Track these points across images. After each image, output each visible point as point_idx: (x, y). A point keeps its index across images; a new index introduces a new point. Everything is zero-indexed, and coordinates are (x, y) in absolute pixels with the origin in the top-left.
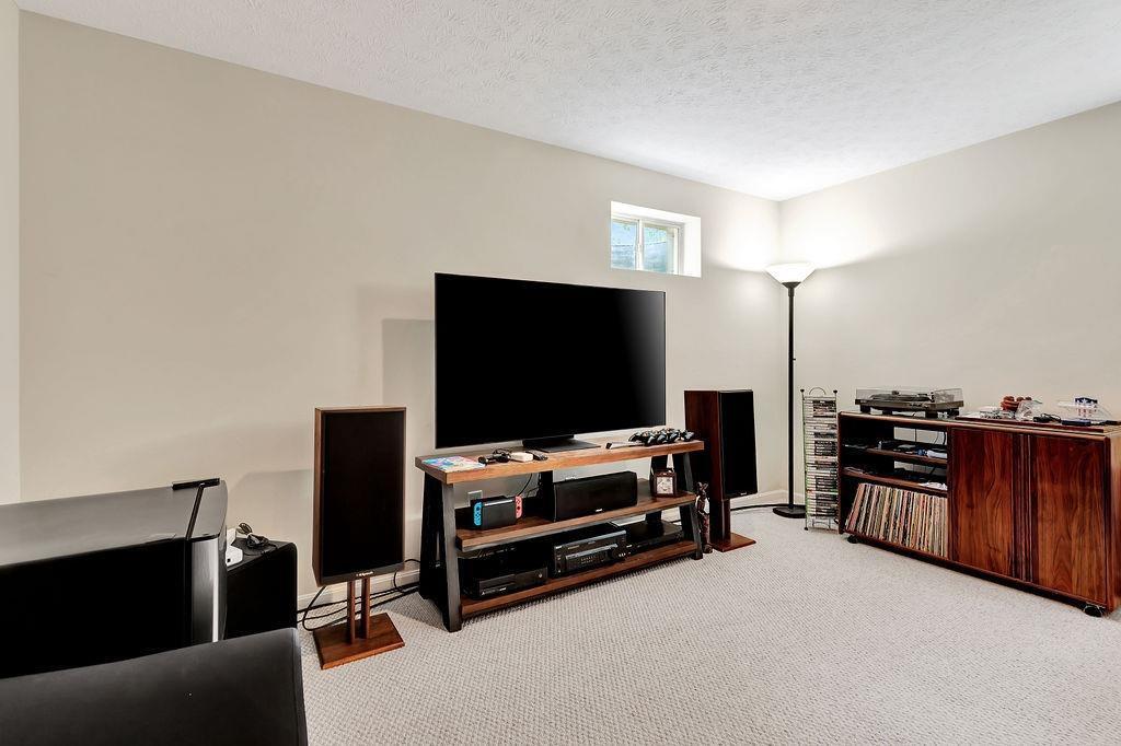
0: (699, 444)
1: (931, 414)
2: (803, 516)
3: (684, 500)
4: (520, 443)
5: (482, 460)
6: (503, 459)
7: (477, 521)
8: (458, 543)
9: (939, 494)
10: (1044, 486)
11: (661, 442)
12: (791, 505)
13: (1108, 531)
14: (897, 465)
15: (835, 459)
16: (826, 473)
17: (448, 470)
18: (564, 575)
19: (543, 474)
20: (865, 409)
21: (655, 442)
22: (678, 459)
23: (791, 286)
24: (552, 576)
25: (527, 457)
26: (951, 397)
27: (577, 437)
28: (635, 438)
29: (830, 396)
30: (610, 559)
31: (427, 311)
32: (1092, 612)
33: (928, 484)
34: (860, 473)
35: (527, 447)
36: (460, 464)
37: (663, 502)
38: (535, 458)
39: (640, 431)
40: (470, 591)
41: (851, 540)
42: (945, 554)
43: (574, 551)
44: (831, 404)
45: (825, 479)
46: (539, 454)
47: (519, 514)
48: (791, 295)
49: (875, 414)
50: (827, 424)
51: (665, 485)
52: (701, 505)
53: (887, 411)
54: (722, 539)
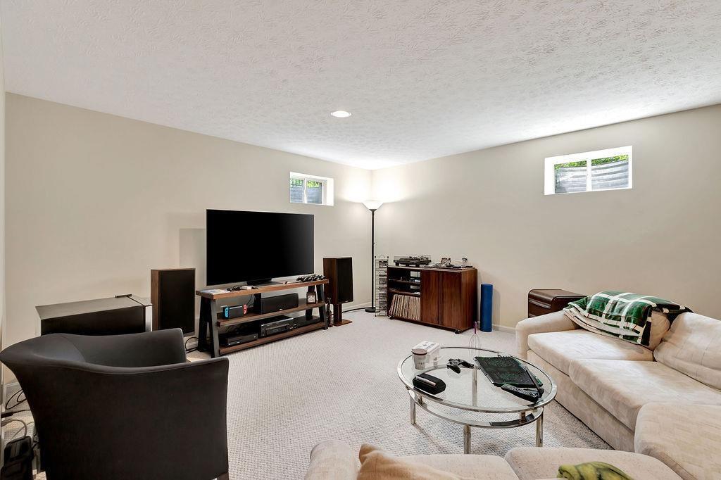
0: (327, 281)
1: (417, 266)
2: (374, 312)
3: (321, 304)
4: (246, 283)
5: (228, 290)
6: (238, 289)
7: (227, 316)
8: (218, 324)
9: (418, 296)
10: (446, 290)
11: (310, 280)
12: (373, 308)
13: (461, 305)
14: (412, 287)
15: (386, 286)
16: (383, 292)
17: (214, 294)
18: (267, 336)
19: (256, 295)
20: (397, 264)
21: (307, 280)
22: (319, 287)
23: (373, 211)
24: (260, 337)
25: (249, 288)
26: (427, 259)
27: (273, 280)
28: (299, 279)
29: (386, 259)
30: (285, 330)
31: (203, 225)
32: (457, 333)
33: (415, 293)
34: (394, 290)
35: (249, 285)
36: (218, 292)
37: (311, 305)
38: (253, 288)
39: (301, 276)
40: (223, 343)
41: (391, 318)
42: (418, 319)
43: (269, 327)
44: (386, 262)
45: (383, 294)
46: (254, 287)
47: (245, 312)
48: (373, 215)
49: (401, 266)
50: (384, 272)
51: (312, 299)
52: (328, 307)
53: (407, 265)
54: (338, 321)
